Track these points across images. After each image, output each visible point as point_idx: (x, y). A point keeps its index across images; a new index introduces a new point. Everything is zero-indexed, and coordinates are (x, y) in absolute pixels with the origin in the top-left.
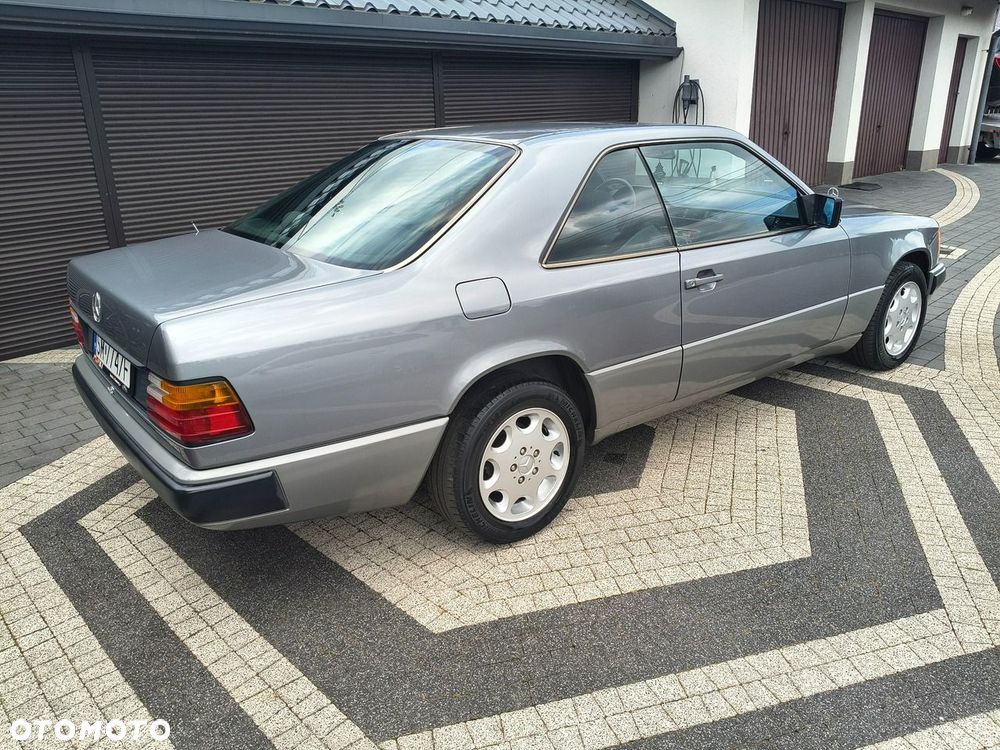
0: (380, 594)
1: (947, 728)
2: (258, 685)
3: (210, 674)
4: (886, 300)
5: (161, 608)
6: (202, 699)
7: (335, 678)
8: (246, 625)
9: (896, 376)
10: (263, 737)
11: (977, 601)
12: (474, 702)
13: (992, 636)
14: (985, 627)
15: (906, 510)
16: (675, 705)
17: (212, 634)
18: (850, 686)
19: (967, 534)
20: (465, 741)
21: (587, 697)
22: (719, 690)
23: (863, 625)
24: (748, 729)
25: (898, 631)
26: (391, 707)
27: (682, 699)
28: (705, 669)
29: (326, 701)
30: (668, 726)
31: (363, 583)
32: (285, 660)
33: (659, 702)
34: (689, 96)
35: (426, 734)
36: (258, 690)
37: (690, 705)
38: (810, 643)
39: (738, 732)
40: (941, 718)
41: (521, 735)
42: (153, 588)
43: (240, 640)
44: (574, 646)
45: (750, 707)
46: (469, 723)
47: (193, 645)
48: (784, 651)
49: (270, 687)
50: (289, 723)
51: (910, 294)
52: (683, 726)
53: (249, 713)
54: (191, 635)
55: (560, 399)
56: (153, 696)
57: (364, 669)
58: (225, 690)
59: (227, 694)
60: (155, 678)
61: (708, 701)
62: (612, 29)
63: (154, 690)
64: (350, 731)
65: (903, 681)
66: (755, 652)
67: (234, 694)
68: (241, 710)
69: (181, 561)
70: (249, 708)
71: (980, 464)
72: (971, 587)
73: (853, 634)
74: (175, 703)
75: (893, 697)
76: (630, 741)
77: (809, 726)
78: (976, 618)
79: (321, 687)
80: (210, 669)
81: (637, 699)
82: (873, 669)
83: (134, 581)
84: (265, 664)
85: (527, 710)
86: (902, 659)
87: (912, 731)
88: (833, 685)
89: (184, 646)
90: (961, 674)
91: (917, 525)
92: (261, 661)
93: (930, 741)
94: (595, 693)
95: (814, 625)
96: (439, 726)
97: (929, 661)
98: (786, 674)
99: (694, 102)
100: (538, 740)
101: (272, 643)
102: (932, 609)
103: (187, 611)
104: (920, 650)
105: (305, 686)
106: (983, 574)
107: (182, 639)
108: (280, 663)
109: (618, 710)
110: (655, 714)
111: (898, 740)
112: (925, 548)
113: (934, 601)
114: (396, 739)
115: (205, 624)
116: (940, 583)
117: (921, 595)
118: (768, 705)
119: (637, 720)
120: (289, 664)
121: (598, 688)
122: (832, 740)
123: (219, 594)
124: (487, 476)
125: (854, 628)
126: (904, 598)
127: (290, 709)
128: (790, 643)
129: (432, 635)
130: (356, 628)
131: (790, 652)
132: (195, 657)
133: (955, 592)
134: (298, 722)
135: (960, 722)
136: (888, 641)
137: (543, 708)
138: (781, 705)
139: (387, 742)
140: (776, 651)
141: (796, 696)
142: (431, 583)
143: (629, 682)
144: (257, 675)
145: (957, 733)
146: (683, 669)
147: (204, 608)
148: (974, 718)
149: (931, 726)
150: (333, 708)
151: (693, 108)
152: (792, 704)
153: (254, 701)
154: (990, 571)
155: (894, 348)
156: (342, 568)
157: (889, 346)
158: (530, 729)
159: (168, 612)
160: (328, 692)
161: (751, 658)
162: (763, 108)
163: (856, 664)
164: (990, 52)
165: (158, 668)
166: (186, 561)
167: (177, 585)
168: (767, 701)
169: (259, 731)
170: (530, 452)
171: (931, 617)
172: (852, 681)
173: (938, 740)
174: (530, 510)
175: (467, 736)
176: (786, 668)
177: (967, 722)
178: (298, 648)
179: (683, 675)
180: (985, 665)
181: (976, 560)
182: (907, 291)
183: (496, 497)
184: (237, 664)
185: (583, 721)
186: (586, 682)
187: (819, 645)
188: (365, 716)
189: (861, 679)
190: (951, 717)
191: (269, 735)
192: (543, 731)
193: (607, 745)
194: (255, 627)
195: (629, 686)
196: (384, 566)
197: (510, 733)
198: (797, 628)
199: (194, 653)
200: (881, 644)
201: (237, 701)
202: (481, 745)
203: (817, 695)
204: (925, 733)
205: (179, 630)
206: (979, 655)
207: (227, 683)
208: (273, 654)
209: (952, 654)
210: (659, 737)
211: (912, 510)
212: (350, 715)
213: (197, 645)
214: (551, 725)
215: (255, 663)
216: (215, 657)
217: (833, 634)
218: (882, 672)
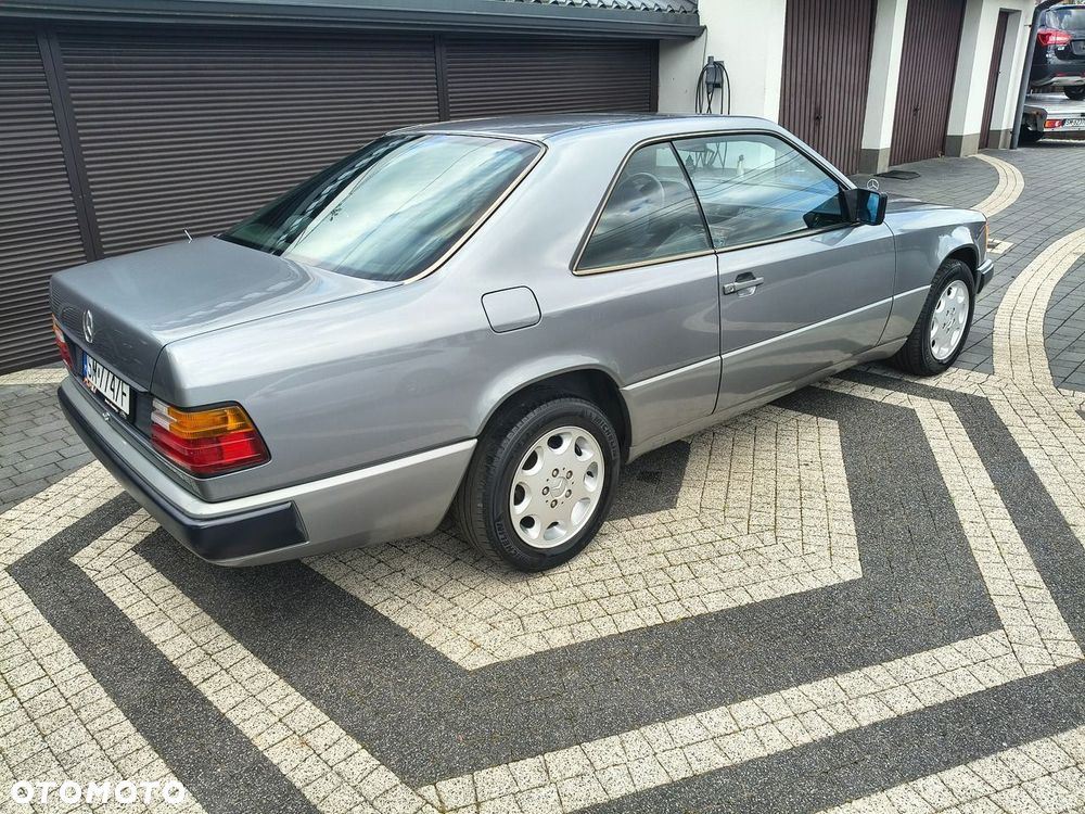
0: (406, 630)
1: (1009, 754)
2: (280, 732)
3: (229, 722)
4: (932, 302)
5: (169, 651)
6: (222, 748)
7: (365, 721)
8: (263, 667)
9: (943, 382)
10: (291, 786)
11: (1037, 620)
12: (515, 742)
13: (1053, 656)
14: (1046, 648)
15: (959, 525)
16: (728, 738)
17: (227, 678)
18: (909, 714)
19: (1023, 550)
20: (508, 784)
21: (634, 734)
22: (773, 722)
23: (921, 649)
24: (805, 762)
25: (956, 654)
26: (427, 751)
27: (735, 732)
28: (757, 700)
29: (356, 746)
30: (721, 762)
31: (387, 618)
32: (308, 703)
33: (710, 736)
34: (713, 78)
35: (467, 778)
36: (282, 737)
37: (743, 738)
38: (865, 670)
39: (795, 765)
40: (1004, 744)
41: (567, 776)
42: (159, 630)
43: (260, 684)
44: (617, 680)
45: (806, 739)
46: (511, 765)
47: (207, 690)
48: (840, 679)
49: (295, 733)
50: (318, 771)
51: (957, 294)
52: (737, 760)
53: (275, 762)
54: (205, 680)
55: (594, 416)
56: (168, 747)
57: (395, 712)
58: (246, 737)
59: (249, 741)
60: (170, 727)
61: (761, 734)
62: (629, 6)
63: (169, 740)
64: (385, 778)
65: (964, 708)
66: (809, 681)
67: (257, 742)
68: (266, 759)
69: (187, 599)
70: (274, 756)
71: (1035, 475)
72: (1030, 606)
73: (909, 659)
74: (193, 753)
75: (954, 723)
76: (683, 779)
77: (869, 757)
78: (1037, 638)
79: (349, 731)
80: (228, 715)
81: (687, 734)
82: (931, 696)
83: (137, 622)
84: (287, 709)
85: (571, 750)
86: (962, 684)
87: (974, 758)
88: (892, 713)
89: (198, 691)
90: (1023, 698)
91: (971, 541)
92: (283, 706)
93: (994, 767)
94: (642, 729)
95: (868, 651)
96: (480, 769)
97: (990, 685)
98: (842, 703)
99: (718, 86)
100: (585, 781)
101: (293, 685)
102: (991, 630)
103: (198, 654)
104: (980, 674)
105: (333, 731)
106: (1042, 591)
107: (195, 684)
108: (303, 706)
109: (669, 747)
110: (707, 750)
111: (962, 768)
112: (980, 566)
113: (992, 621)
114: (435, 784)
115: (218, 668)
116: (998, 602)
117: (980, 616)
118: (824, 736)
119: (689, 756)
120: (313, 707)
121: (646, 724)
122: (893, 770)
123: (232, 634)
124: (518, 501)
125: (911, 652)
126: (962, 619)
127: (319, 755)
128: (845, 670)
129: (465, 672)
130: (383, 667)
131: (844, 680)
132: (210, 703)
133: (1014, 611)
134: (328, 769)
135: (1024, 747)
136: (947, 666)
137: (589, 746)
138: (839, 735)
139: (425, 788)
140: (830, 679)
141: (854, 725)
142: (460, 617)
143: (678, 716)
144: (280, 720)
145: (1021, 758)
146: (734, 701)
147: (216, 650)
148: (1038, 742)
149: (995, 752)
150: (365, 754)
151: (718, 92)
152: (850, 734)
153: (278, 749)
154: (1049, 588)
155: (941, 352)
156: (363, 603)
157: (935, 350)
158: (576, 769)
159: (178, 655)
160: (358, 737)
161: (805, 688)
162: (793, 92)
163: (915, 690)
164: (1033, 27)
165: (172, 716)
166: (192, 600)
167: (185, 626)
168: (822, 731)
169: (287, 780)
170: (563, 474)
171: (990, 639)
172: (911, 709)
173: (1002, 767)
174: (562, 536)
175: (510, 778)
176: (841, 696)
177: (1031, 747)
178: (321, 690)
179: (735, 707)
180: (1046, 688)
181: (1034, 577)
182: (954, 291)
183: (528, 522)
184: (258, 709)
185: (632, 759)
186: (632, 717)
187: (875, 671)
188: (400, 760)
189: (920, 706)
190: (1015, 743)
191: (298, 785)
192: (590, 770)
193: (658, 783)
194: (273, 669)
195: (678, 721)
196: (408, 599)
197: (555, 774)
198: (851, 654)
199: (210, 699)
200: (939, 668)
201: (260, 748)
202: (526, 788)
203: (875, 724)
204: (989, 760)
205: (191, 674)
206: (1040, 678)
207: (248, 730)
208: (296, 697)
209: (1013, 677)
210: (712, 773)
211: (966, 526)
212: (383, 760)
213: (211, 690)
214: (599, 765)
215: (276, 708)
216: (233, 702)
217: (889, 660)
218: (942, 697)
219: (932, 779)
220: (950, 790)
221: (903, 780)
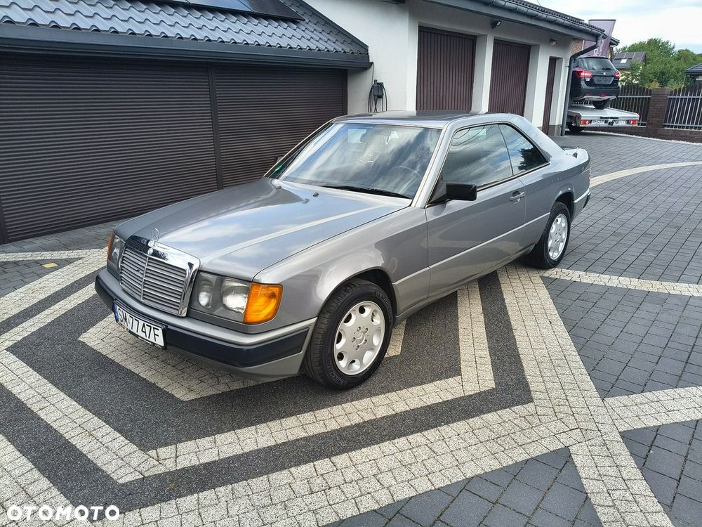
2: (79, 430)
12: (201, 431)
13: (481, 387)
16: (310, 425)
20: (193, 449)
21: (264, 425)
22: (334, 417)
23: (417, 385)
25: (434, 387)
27: (314, 422)
28: (329, 408)
29: (118, 435)
30: (303, 435)
32: (96, 418)
33: (301, 425)
35: (173, 447)
36: (80, 433)
37: (317, 425)
38: (387, 395)
39: (339, 435)
40: (442, 424)
41: (225, 444)
43: (71, 410)
45: (348, 424)
46: (198, 440)
47: (41, 414)
48: (373, 399)
49: (86, 431)
50: (96, 446)
53: (74, 444)
54: (40, 409)
59: (61, 435)
61: (327, 423)
64: (130, 448)
65: (429, 409)
66: (358, 399)
67: (66, 435)
68: (69, 442)
70: (74, 441)
73: (410, 389)
75: (422, 416)
76: (282, 443)
78: (476, 379)
79: (116, 429)
80: (52, 424)
81: (290, 424)
82: (416, 404)
84: (84, 421)
85: (230, 433)
86: (432, 399)
87: (426, 430)
88: (394, 412)
89: (36, 415)
92: (82, 419)
94: (268, 423)
96: (180, 443)
97: (445, 400)
98: (371, 408)
100: (234, 446)
101: (89, 410)
102: (455, 376)
104: (442, 395)
105: (107, 429)
107: (34, 411)
108: (93, 419)
109: (279, 430)
110: (298, 430)
111: (419, 434)
114: (156, 450)
118: (357, 422)
119: (288, 433)
120: (98, 420)
121: (271, 421)
127: (98, 440)
128: (377, 394)
131: (376, 399)
132: (43, 420)
134: (102, 446)
135: (451, 425)
137: (239, 431)
138: (365, 422)
139: (151, 451)
140: (368, 399)
141: (374, 418)
144: (79, 426)
146: (318, 409)
150: (122, 438)
152: (370, 422)
153: (76, 438)
158: (230, 441)
160: (120, 432)
161: (355, 403)
163: (407, 402)
171: (452, 380)
172: (403, 410)
173: (437, 433)
176: (371, 406)
177: (454, 425)
179: (317, 412)
180: (472, 400)
184: (68, 421)
185: (259, 435)
186: (264, 418)
187: (391, 395)
188: (140, 441)
189: (408, 409)
190: (446, 424)
192: (238, 441)
193: (270, 445)
195: (287, 419)
197: (219, 443)
199: (42, 418)
200: (423, 393)
201: (67, 438)
202: (201, 450)
203: (385, 416)
204: (433, 430)
206: (470, 396)
207: (62, 430)
208: (89, 415)
209: (458, 396)
210: (297, 440)
212: (131, 441)
213: (44, 413)
215: (78, 420)
216: (55, 419)
217: (400, 389)
218: (421, 404)
219: (402, 439)
220: (410, 443)
221: (389, 439)
